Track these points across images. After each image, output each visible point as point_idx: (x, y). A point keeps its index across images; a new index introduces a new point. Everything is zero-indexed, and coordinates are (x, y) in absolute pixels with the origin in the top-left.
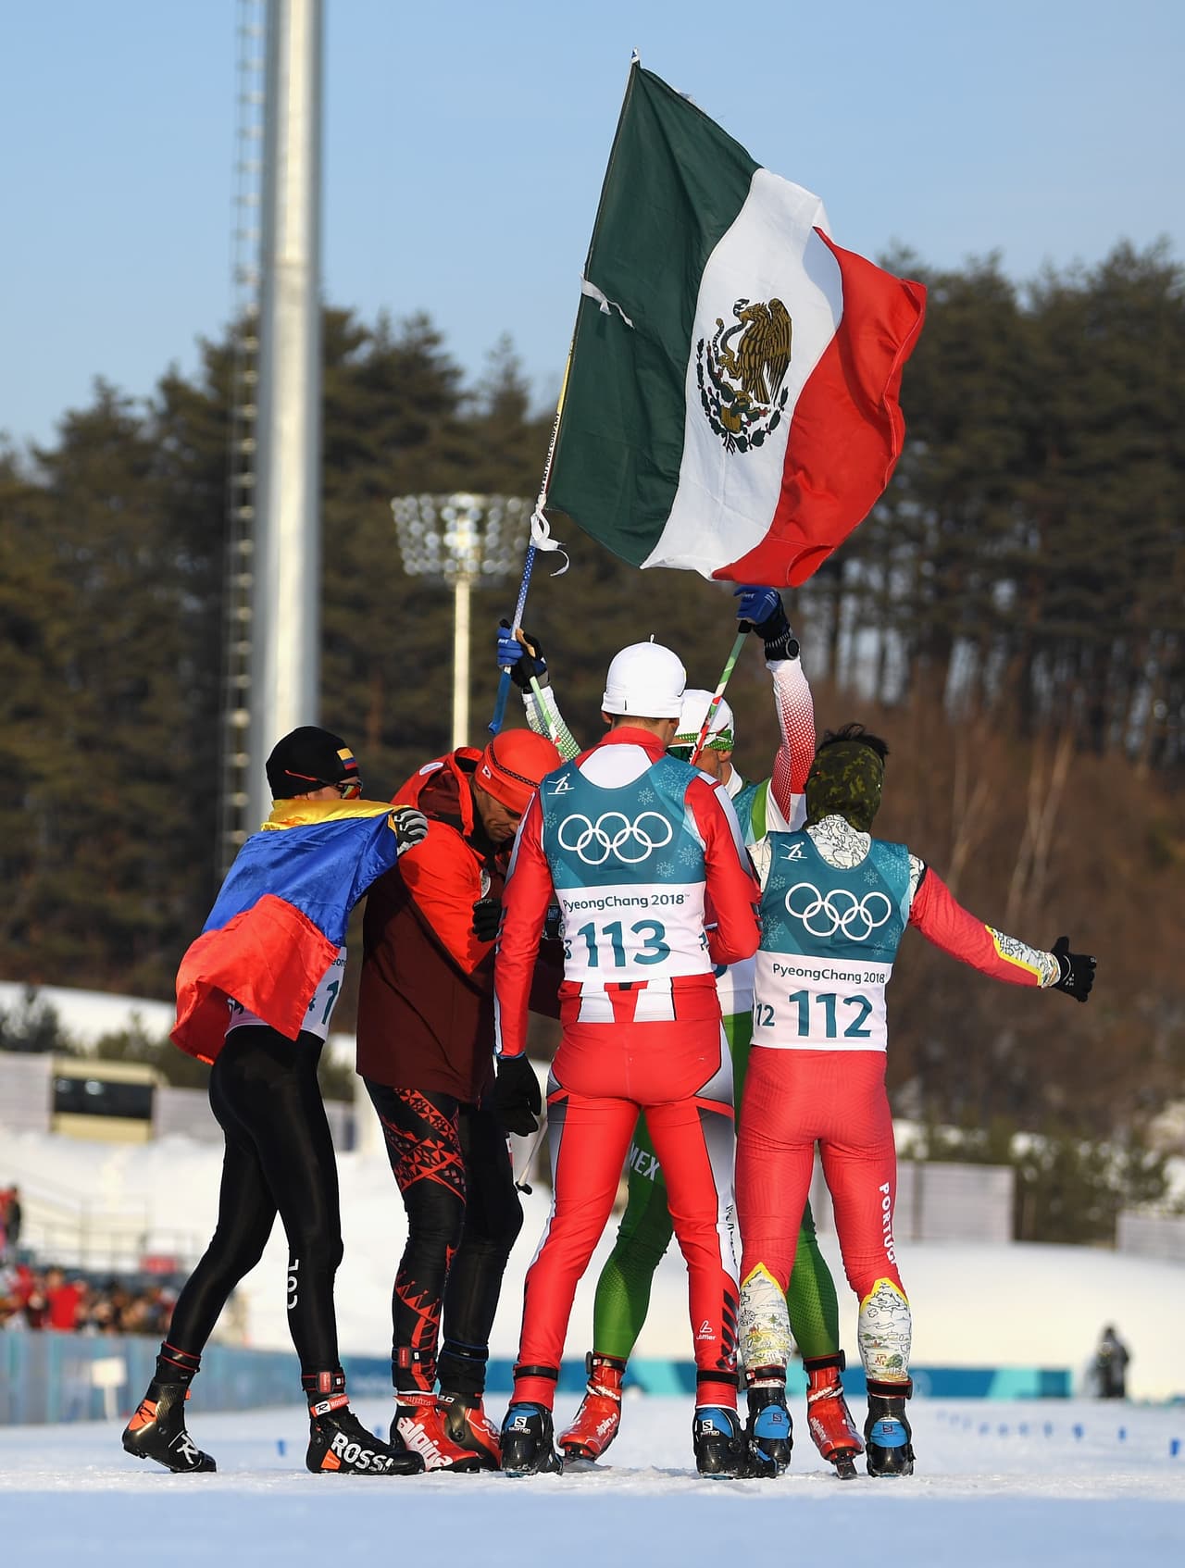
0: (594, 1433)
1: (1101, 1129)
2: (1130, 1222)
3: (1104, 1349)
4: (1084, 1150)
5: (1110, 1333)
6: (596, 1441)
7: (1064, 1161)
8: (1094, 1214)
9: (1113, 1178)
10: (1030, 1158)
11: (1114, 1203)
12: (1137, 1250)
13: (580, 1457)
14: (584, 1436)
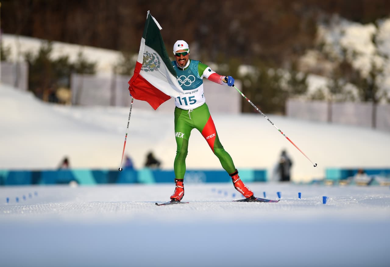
0: (178, 196)
1: (278, 63)
2: (292, 104)
3: (281, 159)
4: (271, 72)
5: (284, 153)
6: (179, 197)
7: (262, 77)
8: (276, 100)
9: (284, 85)
10: (247, 77)
11: (285, 95)
12: (296, 116)
13: (175, 201)
14: (175, 196)
